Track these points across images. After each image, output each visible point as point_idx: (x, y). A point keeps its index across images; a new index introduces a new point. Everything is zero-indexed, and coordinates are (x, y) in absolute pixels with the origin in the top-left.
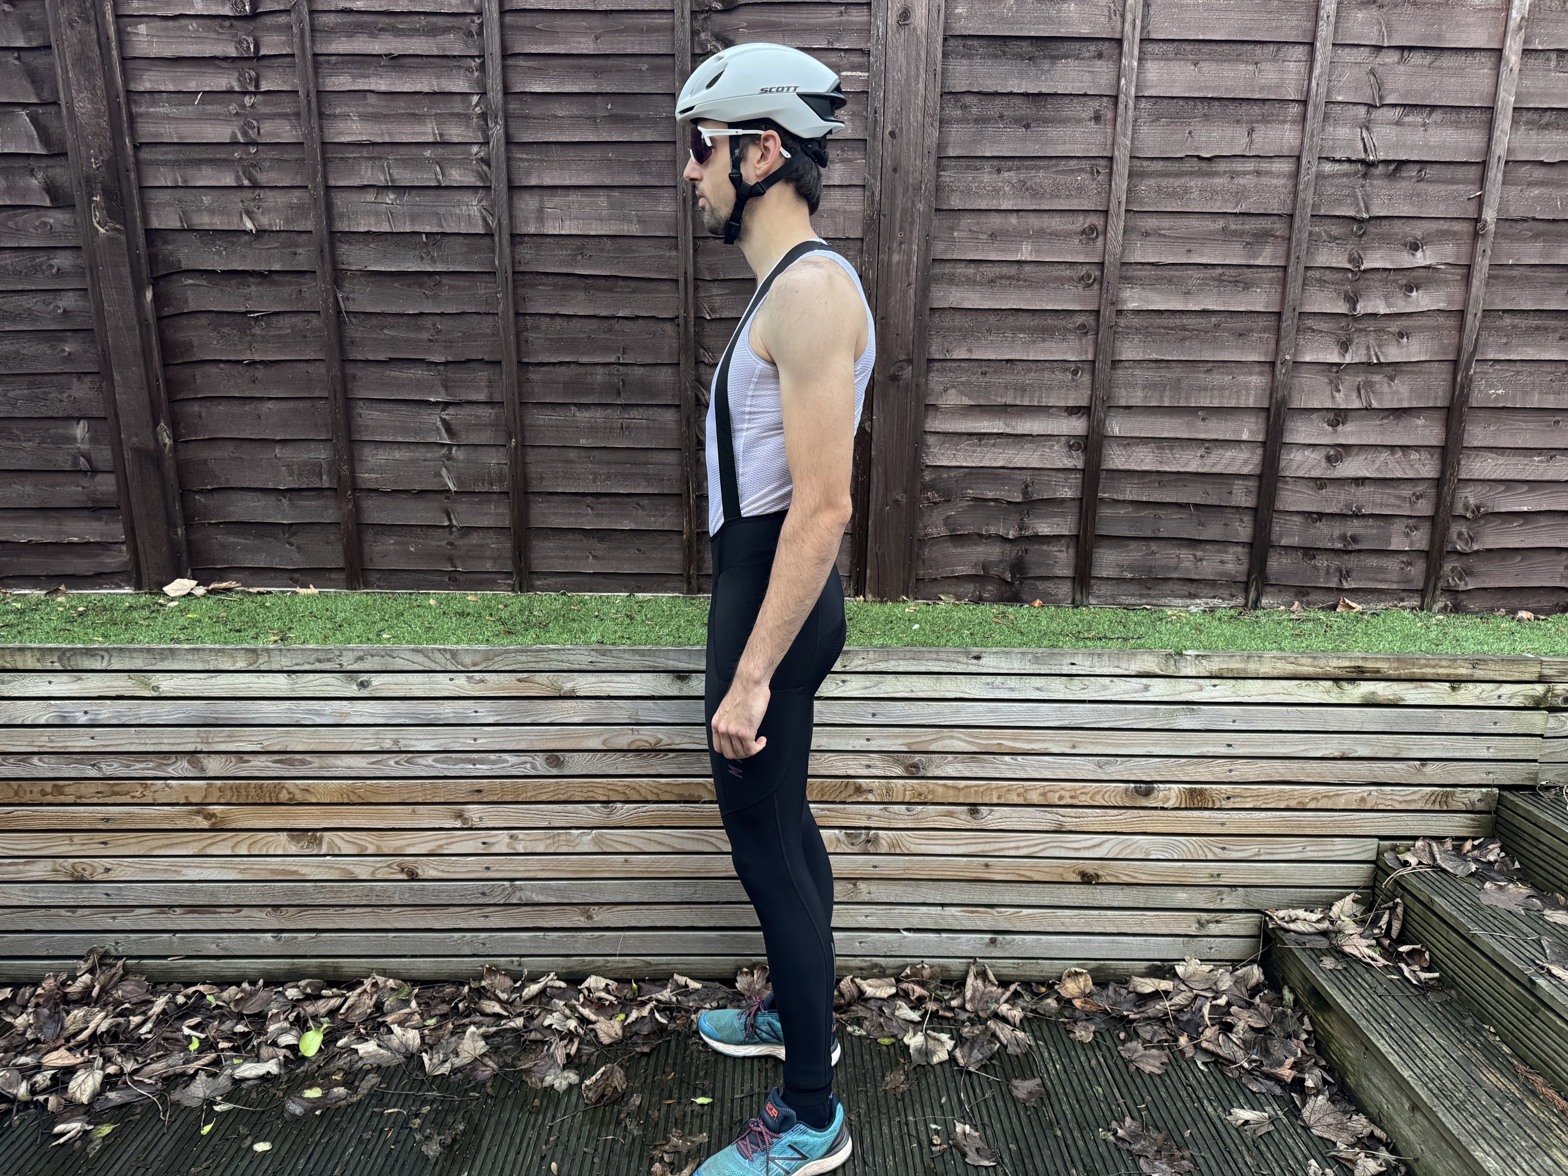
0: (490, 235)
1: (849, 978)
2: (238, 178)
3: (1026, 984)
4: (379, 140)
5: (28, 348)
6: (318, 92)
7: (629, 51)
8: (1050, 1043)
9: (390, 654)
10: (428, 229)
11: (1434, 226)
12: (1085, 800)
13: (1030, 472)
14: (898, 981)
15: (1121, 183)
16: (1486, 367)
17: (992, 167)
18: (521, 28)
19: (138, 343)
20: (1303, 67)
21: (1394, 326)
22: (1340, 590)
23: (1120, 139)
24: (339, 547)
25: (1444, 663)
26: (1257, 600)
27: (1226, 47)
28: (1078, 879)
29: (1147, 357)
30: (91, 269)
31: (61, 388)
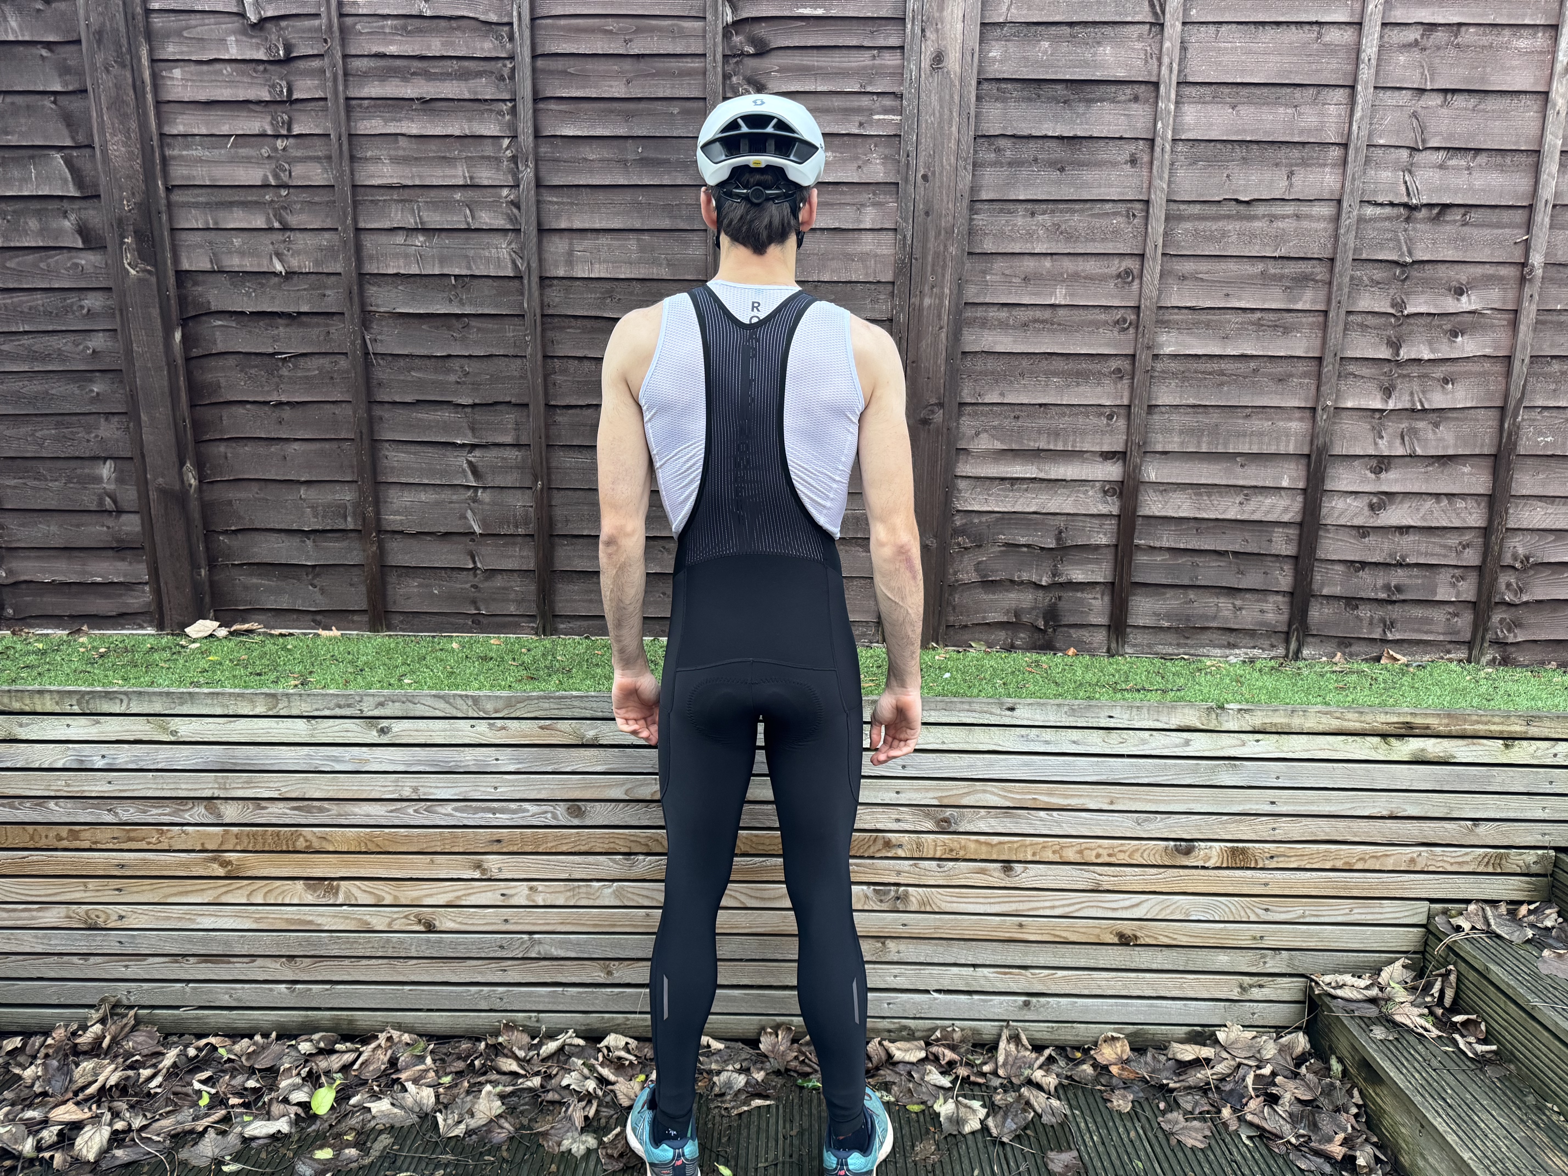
0: (519, 278)
1: (877, 1040)
2: (268, 220)
3: (1061, 1049)
4: (409, 183)
5: (58, 388)
6: (350, 135)
7: (661, 95)
8: (1087, 1112)
9: (411, 700)
10: (457, 271)
11: (1479, 270)
12: (1123, 858)
13: (1064, 518)
14: (928, 1044)
15: (1157, 227)
16: (1534, 414)
17: (1026, 210)
18: (551, 72)
19: (166, 383)
20: (1343, 110)
21: (1439, 372)
22: (1385, 641)
23: (1157, 182)
24: (363, 589)
25: (1496, 719)
26: (1298, 651)
27: (1265, 90)
28: (1116, 940)
29: (1184, 402)
30: (121, 310)
31: (89, 429)
